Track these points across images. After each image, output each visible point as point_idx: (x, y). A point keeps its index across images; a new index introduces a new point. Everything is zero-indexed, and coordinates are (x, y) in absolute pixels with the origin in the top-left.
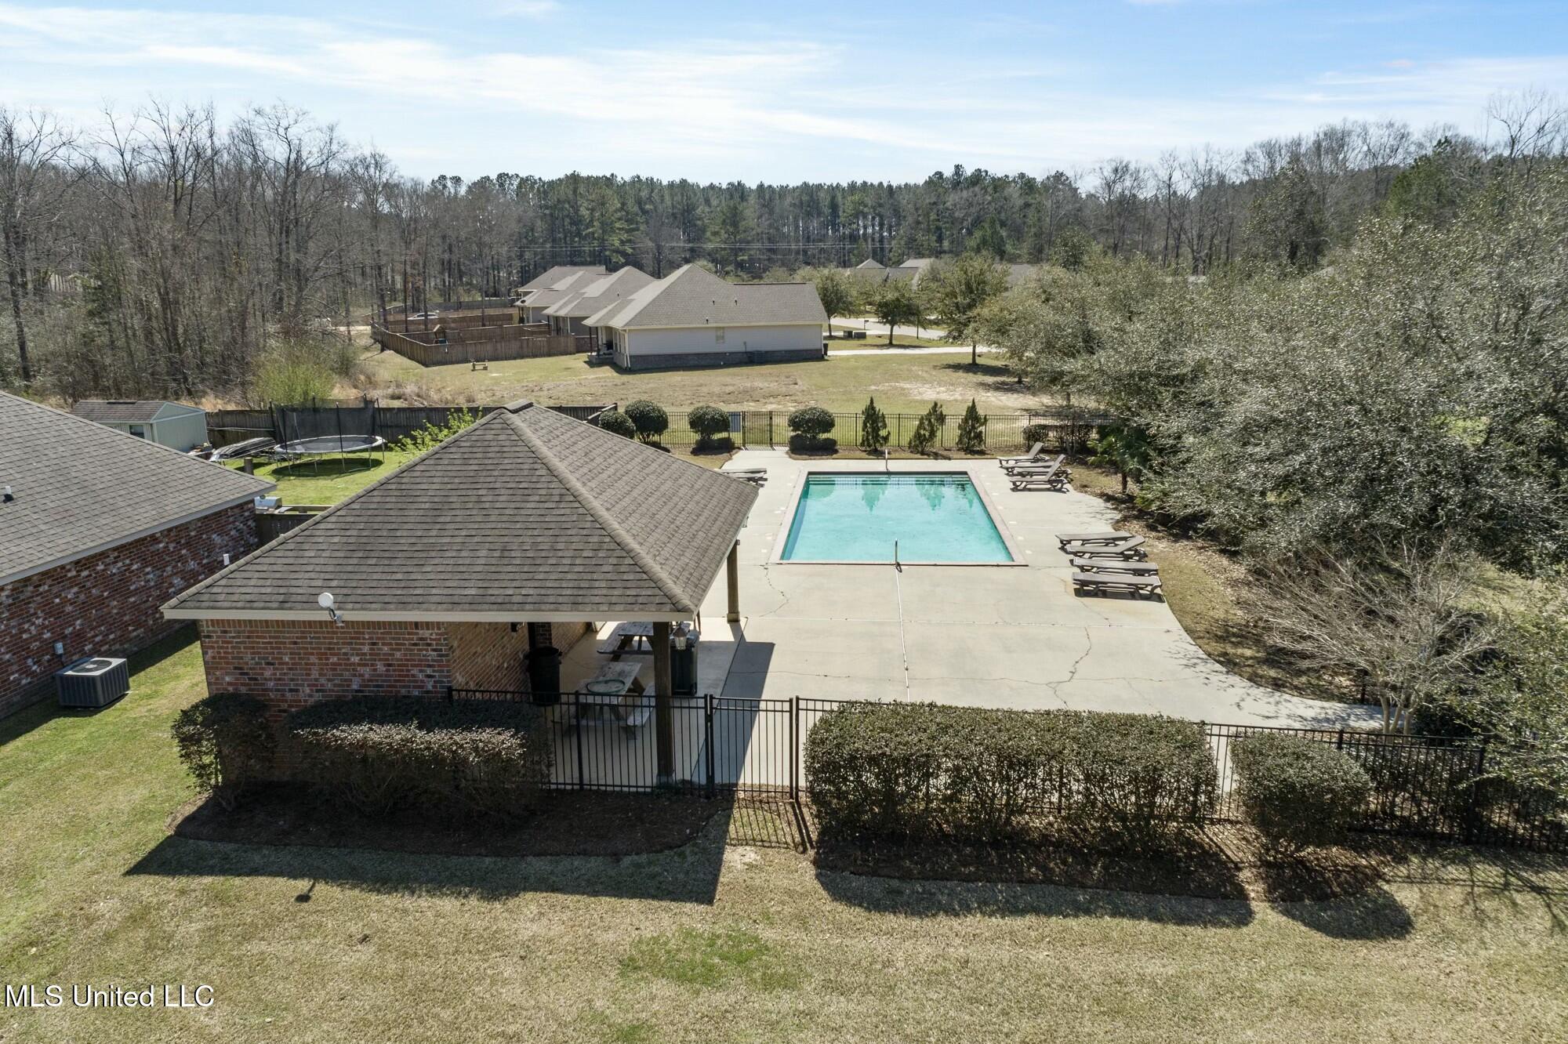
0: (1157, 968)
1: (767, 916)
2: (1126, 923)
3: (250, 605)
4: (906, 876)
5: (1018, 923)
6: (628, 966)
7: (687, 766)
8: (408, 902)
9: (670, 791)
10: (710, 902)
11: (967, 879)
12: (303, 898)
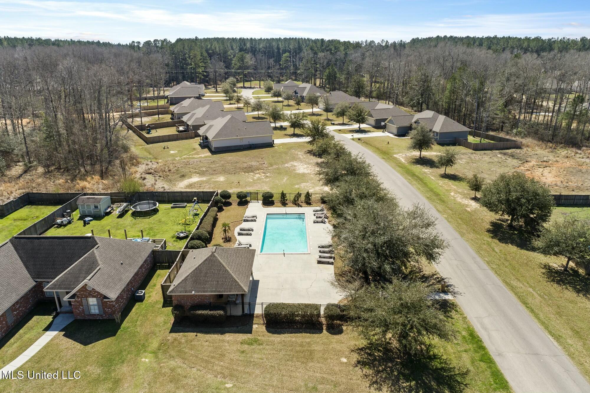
0: (308, 340)
1: (259, 335)
2: (306, 334)
3: (181, 292)
4: (278, 328)
5: (291, 335)
6: (242, 343)
7: (246, 311)
8: (211, 335)
9: (244, 315)
10: (251, 333)
11: (286, 328)
12: (196, 336)
